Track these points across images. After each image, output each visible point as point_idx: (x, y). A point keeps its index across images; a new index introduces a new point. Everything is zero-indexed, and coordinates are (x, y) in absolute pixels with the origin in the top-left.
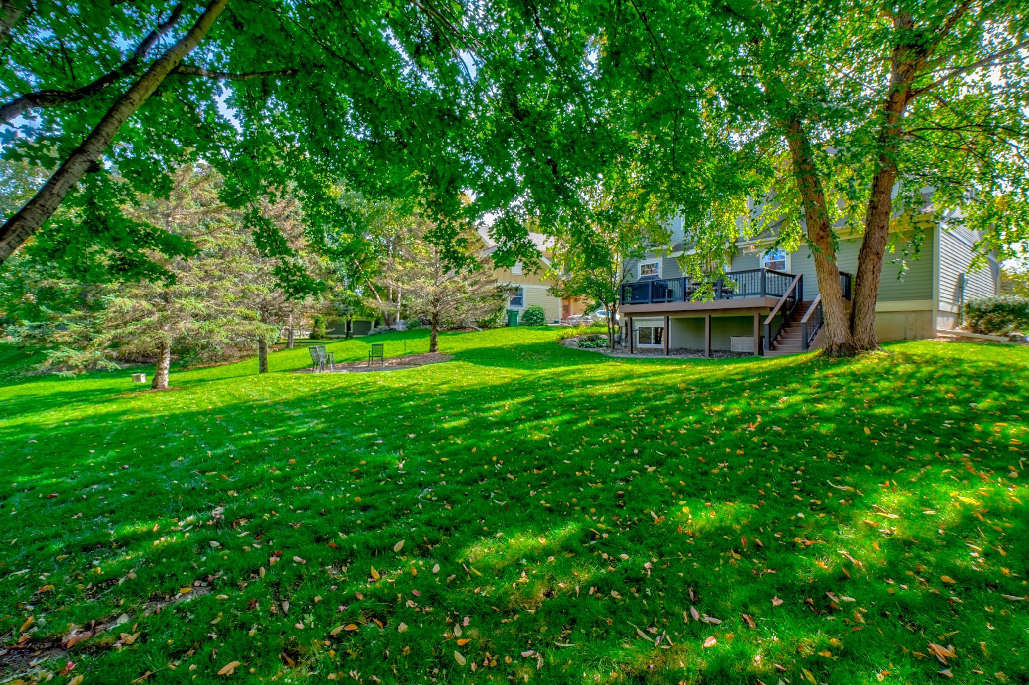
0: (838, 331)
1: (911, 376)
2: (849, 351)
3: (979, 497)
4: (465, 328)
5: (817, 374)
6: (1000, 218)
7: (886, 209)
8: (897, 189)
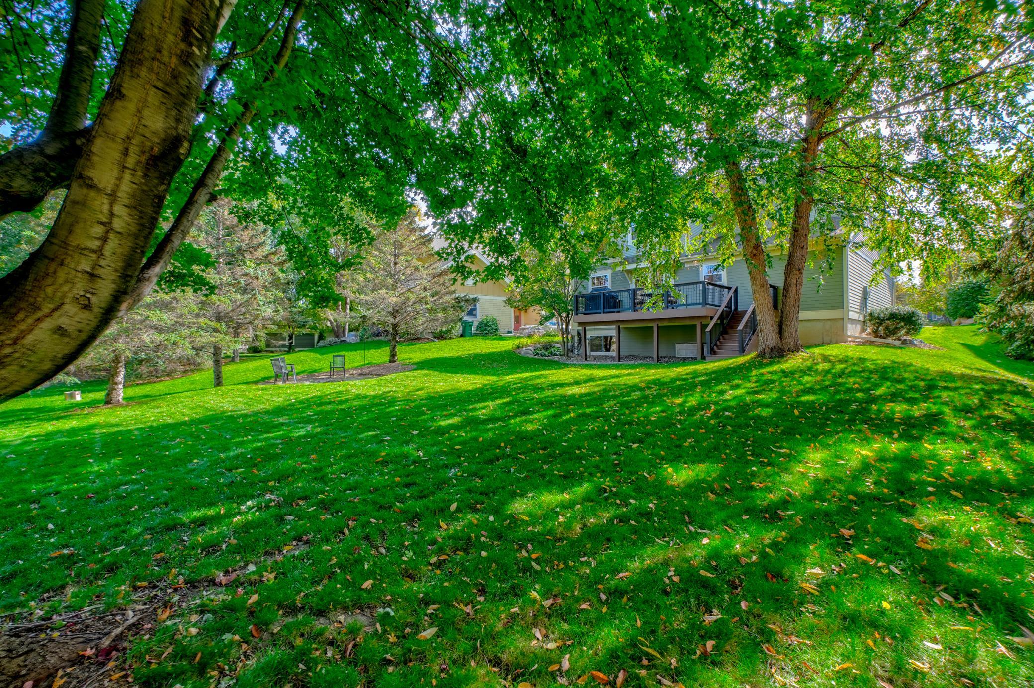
0: (770, 336)
1: (827, 372)
2: (779, 353)
3: (872, 451)
4: (420, 339)
5: (754, 373)
6: (891, 241)
7: (805, 232)
8: (813, 215)
